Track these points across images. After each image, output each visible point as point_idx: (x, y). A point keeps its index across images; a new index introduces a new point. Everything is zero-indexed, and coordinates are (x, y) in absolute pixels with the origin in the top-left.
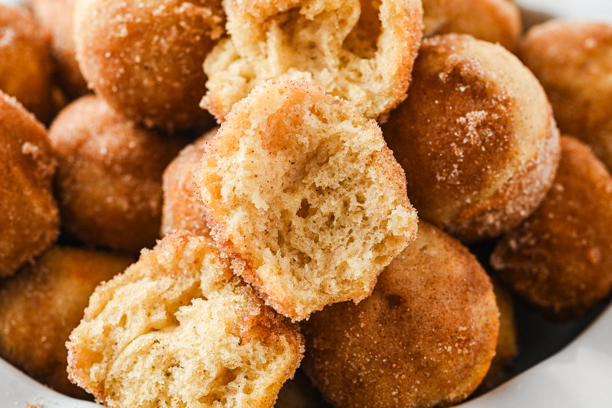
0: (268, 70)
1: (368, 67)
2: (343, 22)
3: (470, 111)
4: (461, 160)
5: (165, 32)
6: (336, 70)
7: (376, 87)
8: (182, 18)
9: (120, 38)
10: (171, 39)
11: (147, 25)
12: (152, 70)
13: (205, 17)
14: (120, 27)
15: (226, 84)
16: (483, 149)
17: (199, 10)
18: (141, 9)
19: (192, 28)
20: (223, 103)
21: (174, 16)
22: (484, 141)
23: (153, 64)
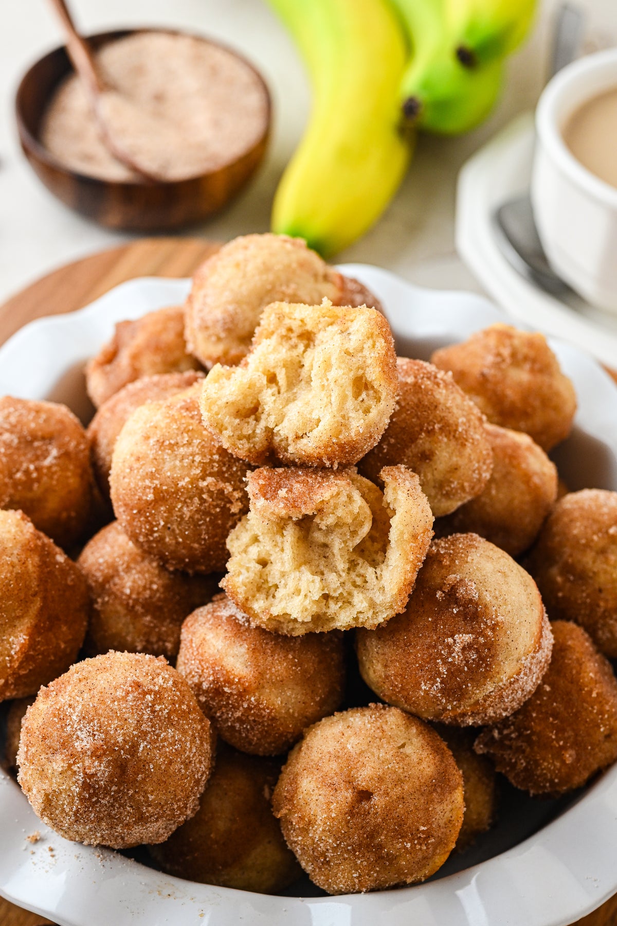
0: (283, 563)
1: (374, 576)
2: (354, 533)
3: (459, 633)
4: (445, 676)
5: (188, 501)
6: (344, 574)
7: (379, 598)
8: (205, 491)
9: (147, 501)
10: (193, 508)
11: (173, 493)
12: (173, 530)
13: (226, 492)
14: (148, 490)
15: (243, 571)
16: (466, 669)
17: (221, 485)
18: (169, 477)
19: (213, 500)
20: (239, 590)
21: (197, 487)
22: (467, 662)
23: (175, 526)
